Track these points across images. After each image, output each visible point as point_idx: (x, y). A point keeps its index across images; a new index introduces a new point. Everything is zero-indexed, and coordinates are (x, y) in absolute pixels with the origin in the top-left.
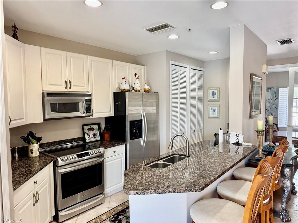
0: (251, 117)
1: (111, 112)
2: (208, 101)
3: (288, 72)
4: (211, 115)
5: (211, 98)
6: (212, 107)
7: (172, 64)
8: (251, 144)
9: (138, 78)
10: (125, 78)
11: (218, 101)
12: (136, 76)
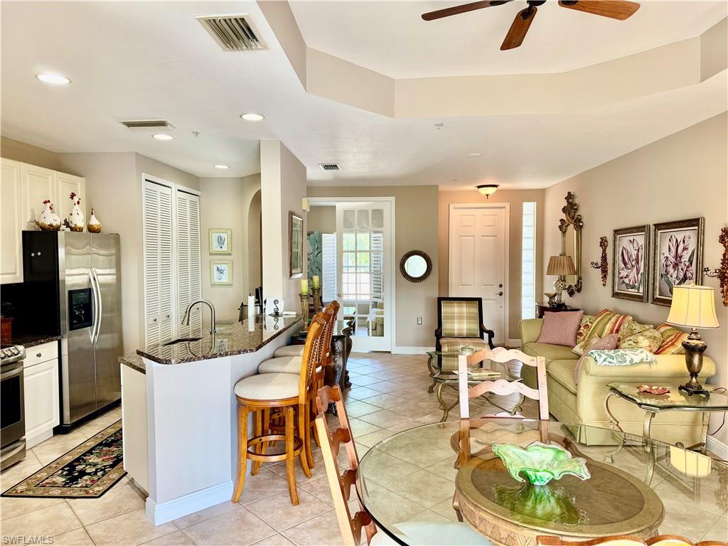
0: (291, 275)
1: (18, 275)
2: (211, 254)
3: (335, 207)
4: (216, 281)
5: (215, 247)
6: (219, 266)
7: (146, 180)
8: (295, 313)
9: (78, 203)
10: (49, 201)
11: (229, 254)
12: (75, 197)
